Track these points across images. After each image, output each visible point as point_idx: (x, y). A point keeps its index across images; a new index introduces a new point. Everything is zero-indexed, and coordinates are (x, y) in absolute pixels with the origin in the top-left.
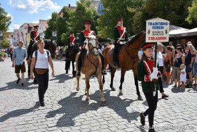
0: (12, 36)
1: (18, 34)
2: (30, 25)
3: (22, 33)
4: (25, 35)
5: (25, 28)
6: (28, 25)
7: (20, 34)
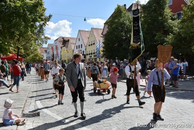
0: (46, 51)
1: (52, 48)
2: (65, 39)
3: (56, 46)
4: (60, 48)
5: (60, 42)
6: (63, 38)
7: (55, 47)
